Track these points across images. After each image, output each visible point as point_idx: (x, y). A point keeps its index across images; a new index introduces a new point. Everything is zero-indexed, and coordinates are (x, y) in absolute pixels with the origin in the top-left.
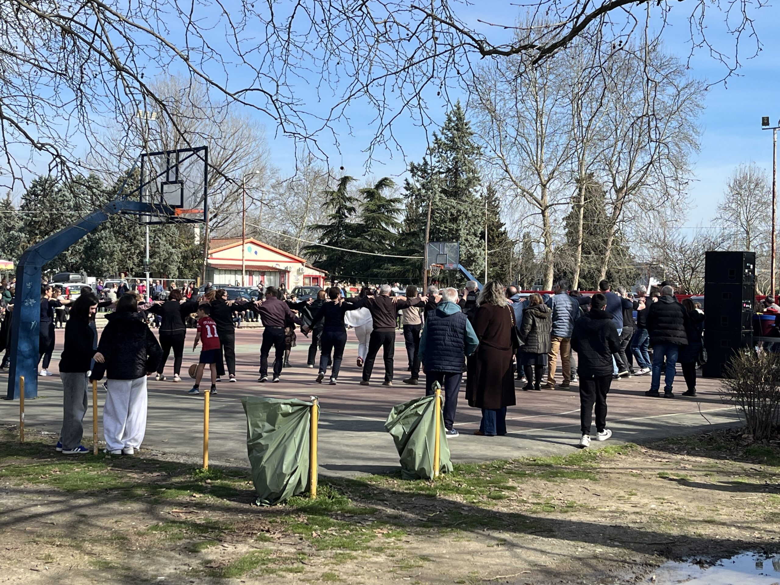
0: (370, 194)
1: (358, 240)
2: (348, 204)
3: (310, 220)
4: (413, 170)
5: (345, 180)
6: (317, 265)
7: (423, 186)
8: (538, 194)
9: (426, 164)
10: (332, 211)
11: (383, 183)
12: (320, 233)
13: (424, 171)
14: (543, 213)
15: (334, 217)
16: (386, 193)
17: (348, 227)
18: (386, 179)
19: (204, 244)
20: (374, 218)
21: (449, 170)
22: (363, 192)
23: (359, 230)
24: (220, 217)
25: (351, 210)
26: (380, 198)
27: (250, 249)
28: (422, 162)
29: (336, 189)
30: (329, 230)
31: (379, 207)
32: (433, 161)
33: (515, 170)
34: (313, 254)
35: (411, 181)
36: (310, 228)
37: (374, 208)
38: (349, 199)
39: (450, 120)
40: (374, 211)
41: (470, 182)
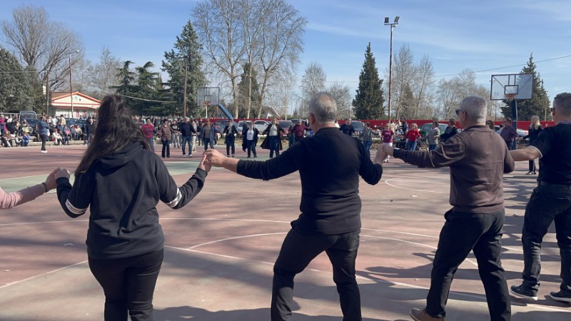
0: (141, 70)
1: (136, 93)
2: (130, 76)
3: (109, 84)
4: (167, 56)
5: (127, 63)
7: (172, 64)
8: (230, 70)
9: (173, 53)
10: (121, 78)
11: (148, 64)
12: (115, 90)
13: (172, 56)
14: (232, 80)
15: (122, 82)
16: (150, 70)
17: (130, 87)
18: (149, 62)
19: (50, 94)
20: (144, 83)
21: (185, 57)
22: (137, 69)
23: (135, 89)
24: (59, 82)
25: (132, 78)
26: (147, 73)
27: (76, 98)
28: (171, 52)
29: (123, 67)
30: (120, 89)
31: (146, 77)
32: (177, 51)
33: (218, 58)
35: (166, 61)
36: (109, 87)
37: (144, 77)
38: (130, 73)
39: (185, 30)
40: (144, 79)
41: (197, 63)
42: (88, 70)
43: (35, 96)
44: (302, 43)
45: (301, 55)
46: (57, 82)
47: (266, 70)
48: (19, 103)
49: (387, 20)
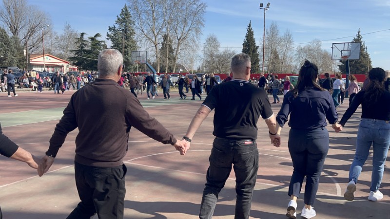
0: (92, 39)
1: (89, 55)
2: (85, 43)
3: (70, 48)
4: (110, 29)
5: (83, 34)
6: (74, 64)
7: (114, 35)
8: (154, 39)
9: (115, 27)
10: (78, 45)
11: (97, 35)
12: (74, 53)
13: (114, 30)
14: (156, 46)
15: (79, 47)
16: (98, 39)
17: (85, 51)
18: (98, 34)
19: (28, 55)
20: (94, 48)
21: (123, 30)
22: (89, 38)
23: (88, 52)
24: (35, 47)
25: (86, 45)
26: (96, 41)
27: (47, 58)
28: (113, 27)
29: (79, 37)
30: (77, 52)
31: (96, 44)
32: (117, 26)
33: (145, 31)
34: (72, 60)
35: (110, 33)
36: (71, 51)
37: (94, 44)
38: (85, 41)
39: (123, 11)
41: (131, 34)
42: (56, 39)
43: (19, 57)
44: (203, 21)
45: (203, 29)
46: (33, 47)
47: (179, 40)
48: (7, 61)
49: (261, 5)
